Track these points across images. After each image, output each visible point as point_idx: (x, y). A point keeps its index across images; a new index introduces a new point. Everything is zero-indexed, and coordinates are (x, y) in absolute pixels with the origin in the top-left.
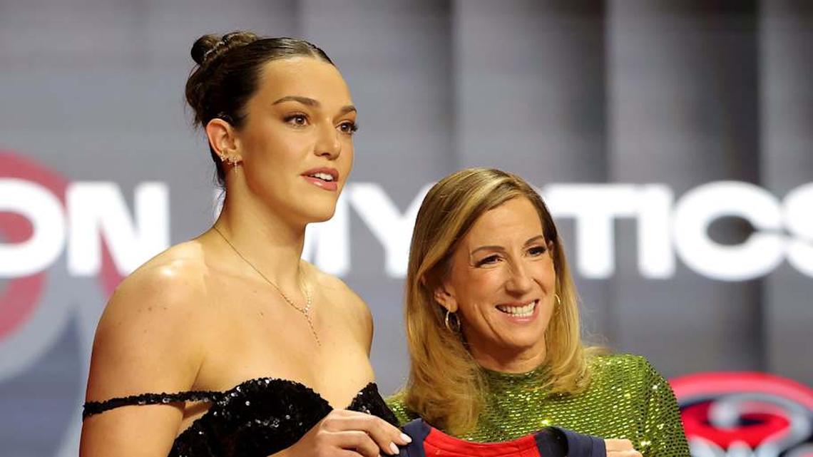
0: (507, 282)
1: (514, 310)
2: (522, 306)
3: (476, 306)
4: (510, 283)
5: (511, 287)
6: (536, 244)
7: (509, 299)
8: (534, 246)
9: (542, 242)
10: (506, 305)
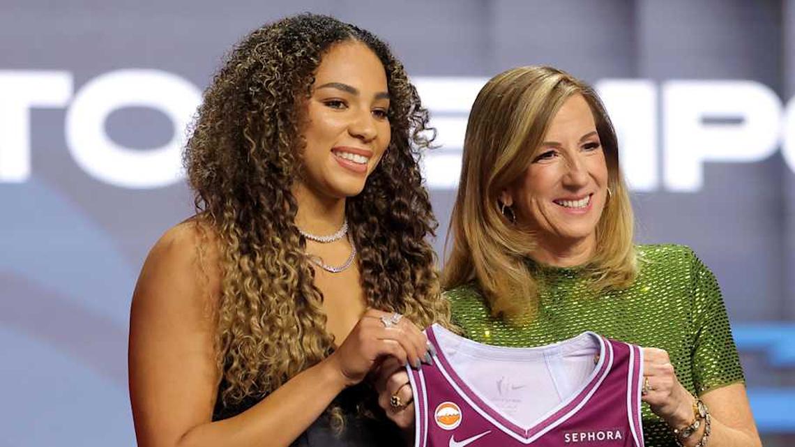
0: (563, 177)
1: (570, 203)
2: (578, 199)
3: (533, 201)
4: (567, 177)
5: (568, 181)
6: (589, 139)
7: (567, 194)
8: (589, 142)
9: (596, 138)
10: (562, 200)
